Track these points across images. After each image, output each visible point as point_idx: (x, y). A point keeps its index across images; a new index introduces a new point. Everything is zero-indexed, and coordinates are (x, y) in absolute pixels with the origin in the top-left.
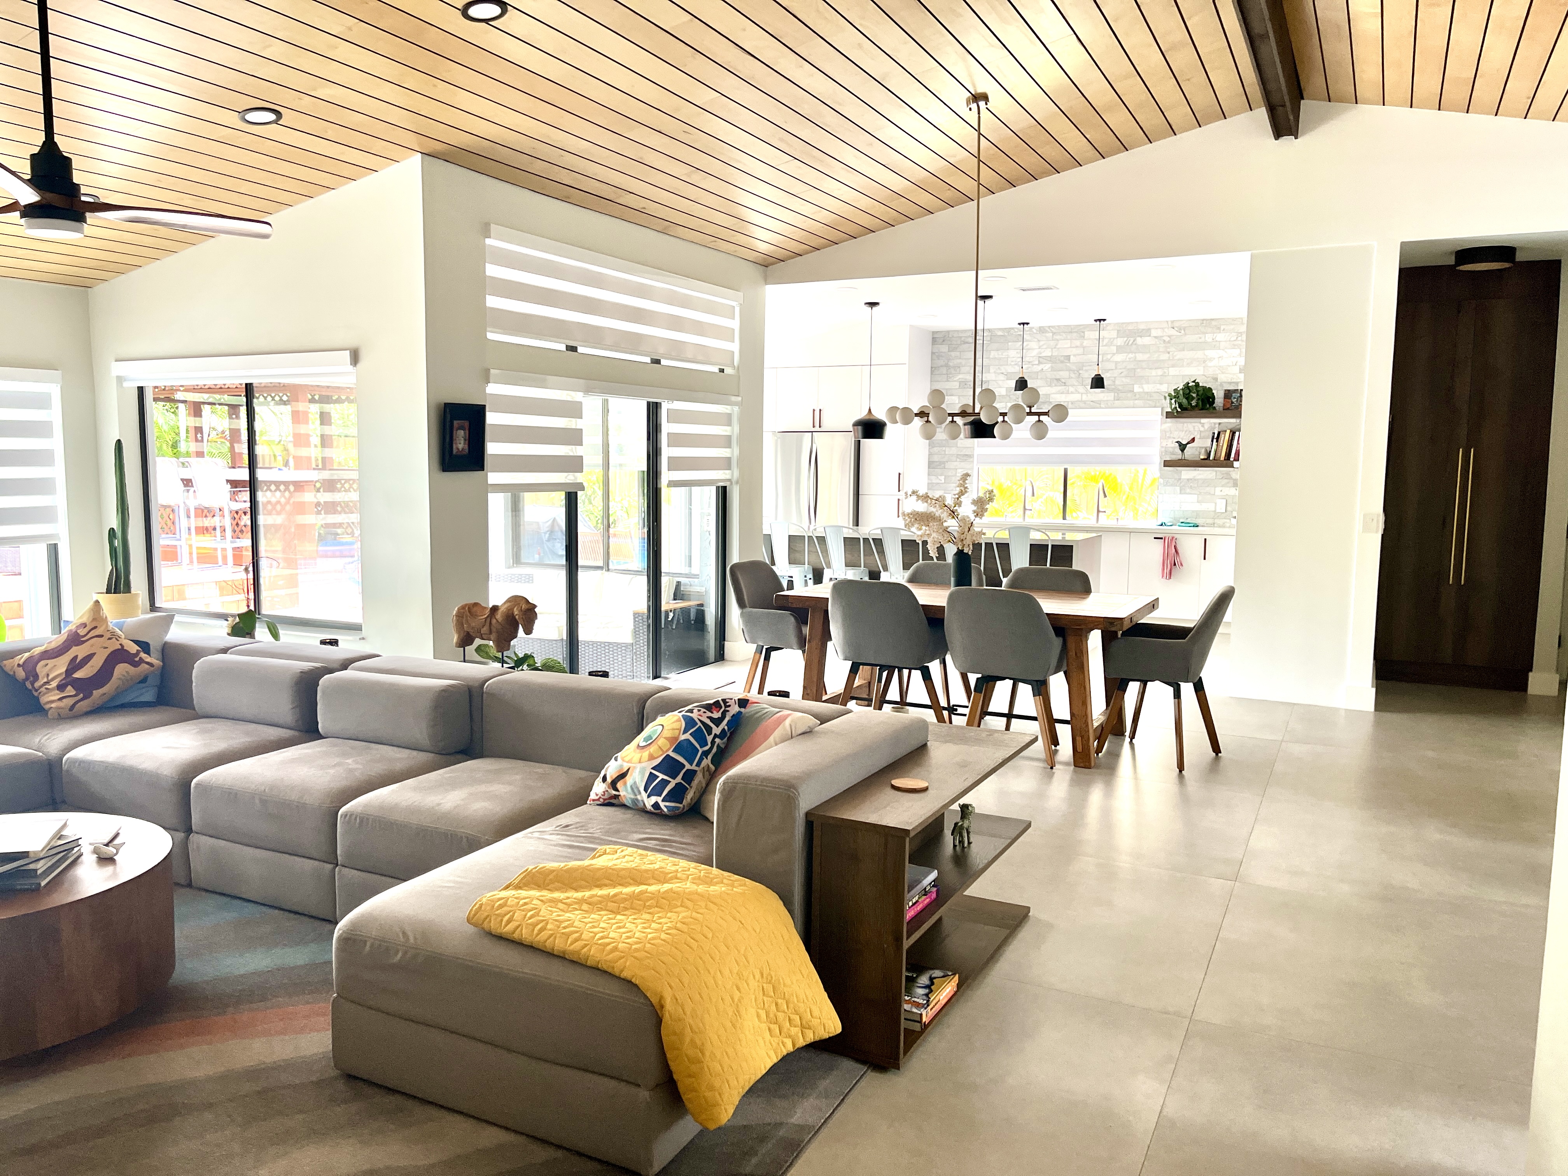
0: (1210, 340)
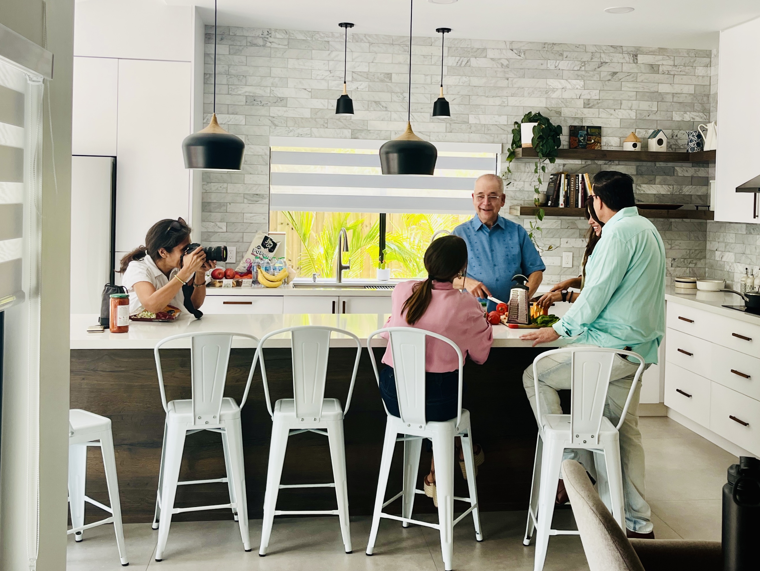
0: (552, 67)
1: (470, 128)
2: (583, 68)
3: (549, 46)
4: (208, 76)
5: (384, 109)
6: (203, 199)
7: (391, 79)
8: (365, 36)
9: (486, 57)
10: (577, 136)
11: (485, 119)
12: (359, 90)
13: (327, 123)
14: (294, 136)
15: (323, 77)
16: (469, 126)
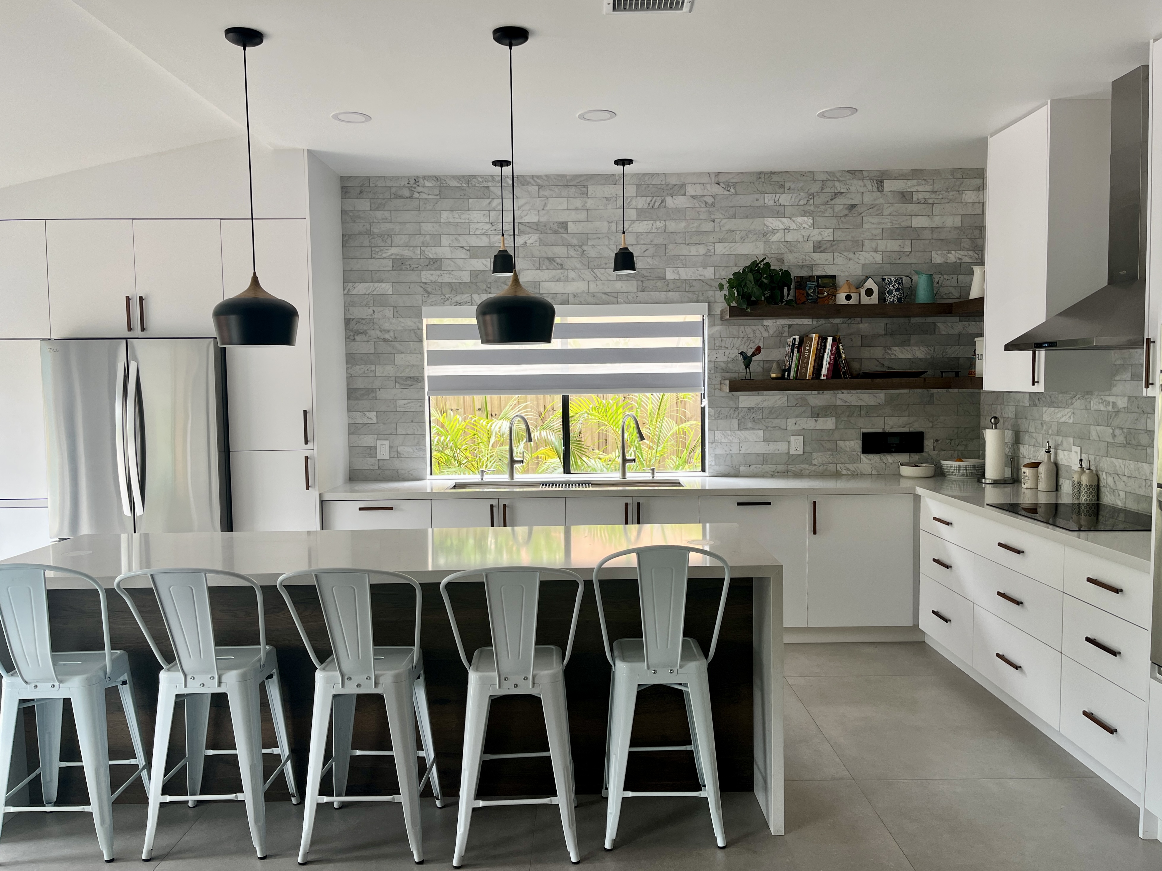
0: (771, 203)
1: (668, 286)
2: (811, 202)
3: (766, 176)
4: (347, 238)
5: (560, 267)
6: (348, 384)
7: (566, 229)
8: (533, 178)
9: (685, 195)
10: (804, 289)
11: (686, 273)
12: (527, 245)
13: (490, 288)
14: (451, 305)
15: (484, 231)
16: (666, 283)
